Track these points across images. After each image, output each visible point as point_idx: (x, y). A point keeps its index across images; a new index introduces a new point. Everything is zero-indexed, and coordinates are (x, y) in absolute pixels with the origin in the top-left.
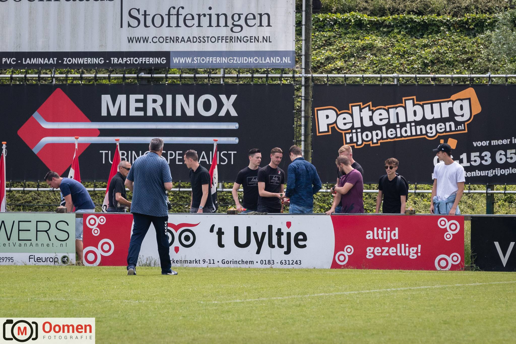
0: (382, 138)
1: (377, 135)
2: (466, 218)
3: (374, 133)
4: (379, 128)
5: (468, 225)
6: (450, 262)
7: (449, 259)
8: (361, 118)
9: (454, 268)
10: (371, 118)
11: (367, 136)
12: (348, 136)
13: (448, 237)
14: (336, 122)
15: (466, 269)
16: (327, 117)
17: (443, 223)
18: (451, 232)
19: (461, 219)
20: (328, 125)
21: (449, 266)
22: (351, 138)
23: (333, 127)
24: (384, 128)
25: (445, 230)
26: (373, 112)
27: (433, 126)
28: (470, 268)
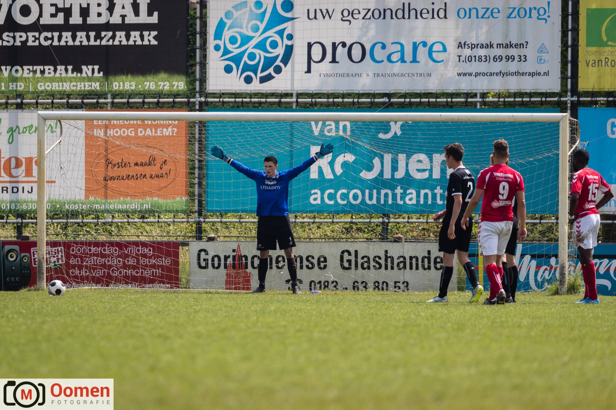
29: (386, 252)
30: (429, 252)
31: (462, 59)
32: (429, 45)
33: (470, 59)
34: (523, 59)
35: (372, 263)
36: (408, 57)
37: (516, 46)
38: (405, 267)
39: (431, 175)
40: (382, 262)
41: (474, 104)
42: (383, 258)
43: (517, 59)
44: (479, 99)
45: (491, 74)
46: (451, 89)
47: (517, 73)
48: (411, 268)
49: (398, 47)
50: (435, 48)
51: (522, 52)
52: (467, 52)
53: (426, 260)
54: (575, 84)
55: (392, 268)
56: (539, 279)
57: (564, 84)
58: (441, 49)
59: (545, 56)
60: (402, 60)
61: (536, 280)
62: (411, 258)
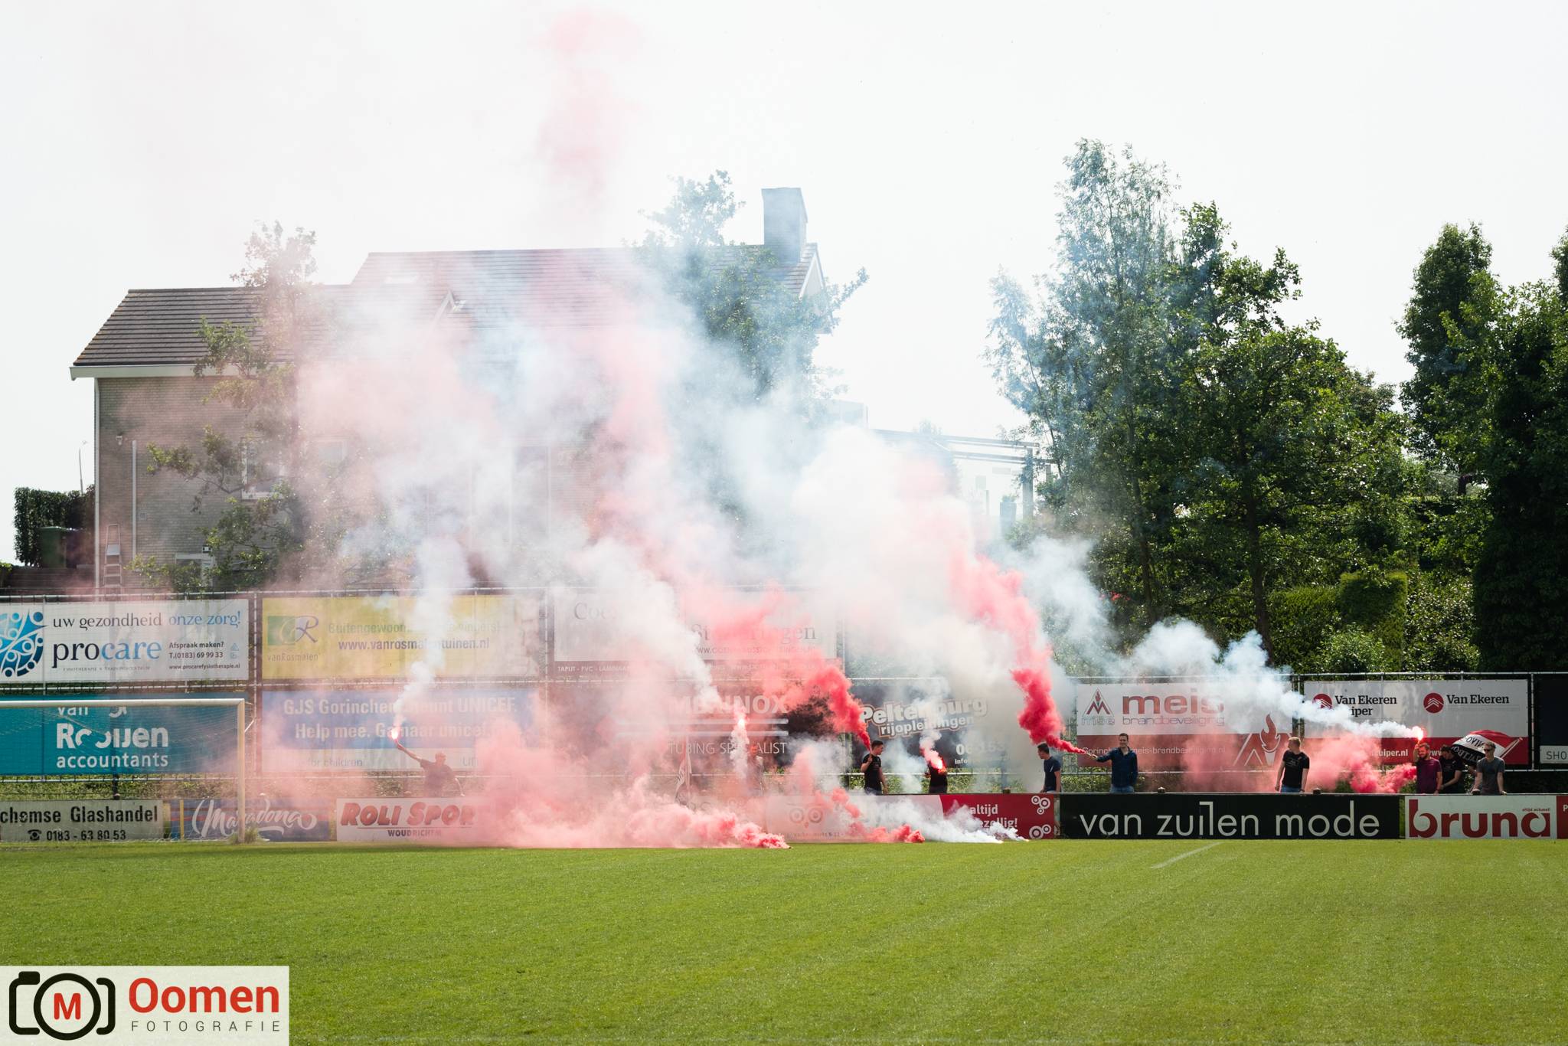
0: (912, 730)
1: (908, 728)
3: (905, 726)
4: (910, 722)
5: (1057, 803)
6: (1043, 832)
7: (1042, 830)
8: (894, 715)
10: (903, 714)
11: (899, 728)
12: (883, 729)
13: (1041, 811)
14: (872, 718)
16: (865, 713)
17: (1034, 801)
18: (1043, 808)
20: (866, 720)
21: (1042, 835)
22: (886, 731)
23: (870, 721)
24: (914, 722)
26: (904, 709)
27: (956, 720)
28: (1060, 837)
29: (107, 808)
30: (141, 807)
31: (173, 655)
32: (148, 645)
33: (178, 656)
34: (219, 655)
35: (96, 816)
36: (132, 654)
37: (214, 645)
38: (122, 820)
39: (150, 744)
40: (104, 815)
41: (182, 690)
42: (105, 812)
43: (215, 655)
44: (186, 686)
45: (196, 667)
46: (164, 678)
47: (215, 666)
48: (127, 820)
49: (124, 648)
50: (152, 648)
51: (220, 649)
52: (175, 650)
53: (139, 814)
54: (260, 675)
55: (112, 820)
56: (228, 826)
57: (251, 674)
58: (157, 648)
59: (237, 653)
60: (127, 657)
61: (225, 828)
62: (127, 812)
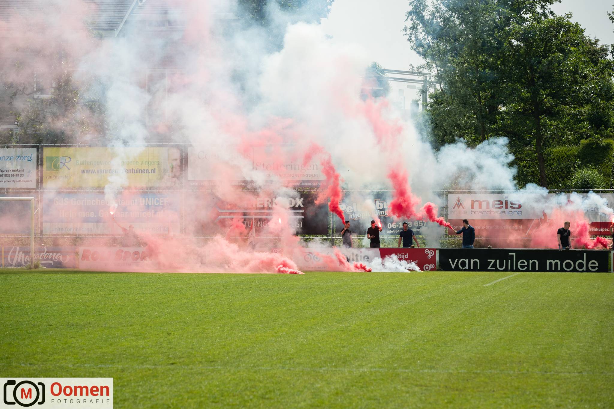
2: (437, 249)
3: (362, 214)
5: (437, 252)
6: (430, 267)
7: (430, 266)
9: (432, 270)
11: (359, 215)
12: (351, 215)
13: (429, 257)
14: (346, 210)
15: (438, 270)
17: (426, 252)
18: (430, 255)
19: (435, 250)
21: (430, 269)
22: (353, 216)
23: (344, 211)
25: (428, 254)
28: (439, 270)
33: (2, 176)
37: (20, 170)
43: (20, 175)
44: (5, 191)
45: (10, 181)
47: (20, 181)
51: (22, 172)
56: (26, 260)
57: (37, 185)
59: (31, 175)
